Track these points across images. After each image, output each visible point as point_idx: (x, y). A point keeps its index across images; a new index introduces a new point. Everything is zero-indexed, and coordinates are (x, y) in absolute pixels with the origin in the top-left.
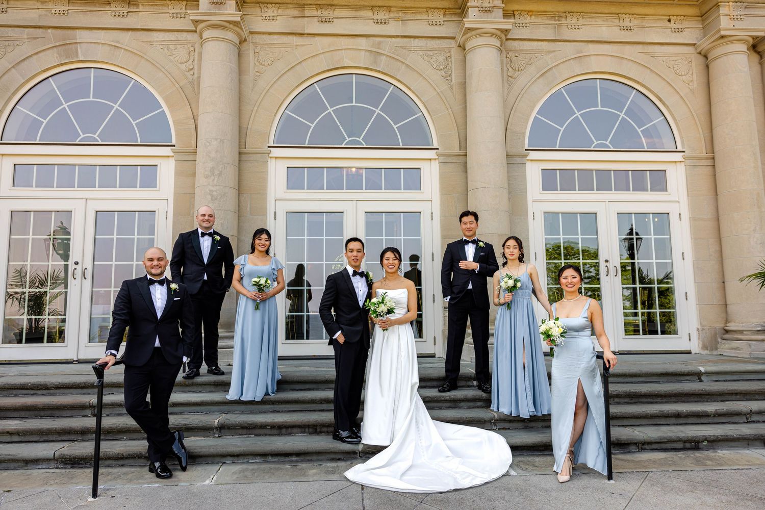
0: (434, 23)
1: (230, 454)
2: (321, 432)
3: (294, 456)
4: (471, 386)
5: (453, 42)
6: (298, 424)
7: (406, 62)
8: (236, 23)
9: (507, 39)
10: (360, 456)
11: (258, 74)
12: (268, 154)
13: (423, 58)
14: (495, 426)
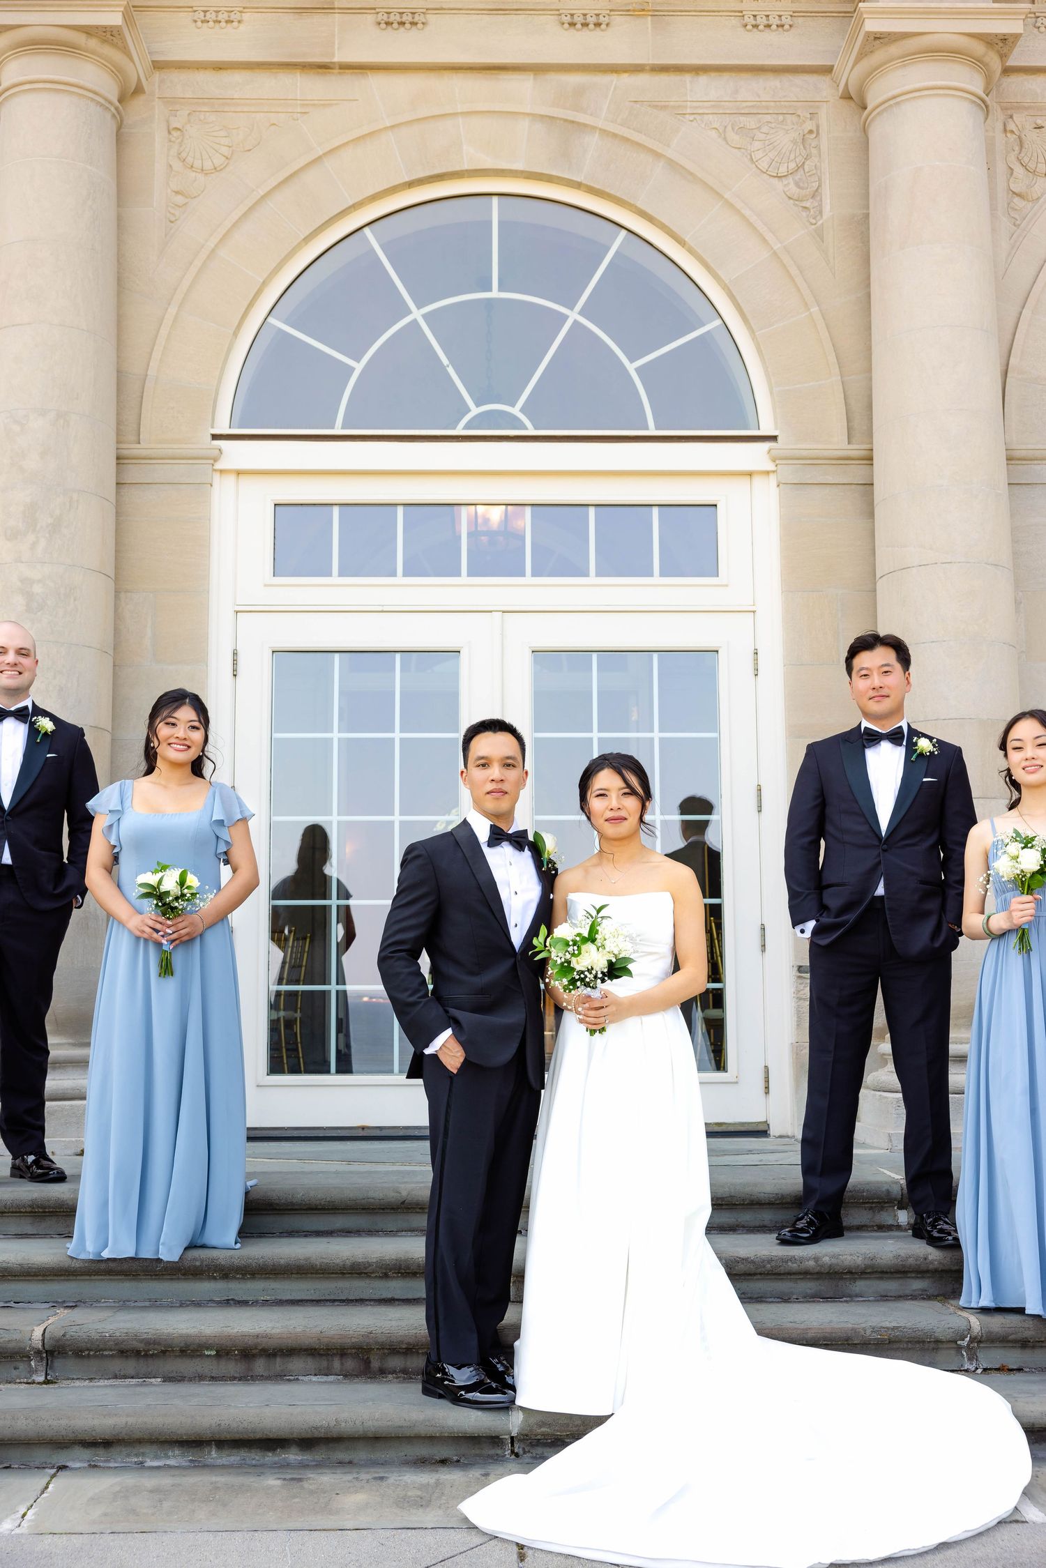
0: (762, 21)
1: (80, 1437)
2: (383, 1372)
3: (294, 1449)
4: (890, 1228)
5: (823, 82)
6: (306, 1342)
7: (670, 153)
8: (108, 35)
9: (1007, 71)
10: (513, 1452)
11: (179, 199)
12: (212, 462)
13: (725, 139)
14: (970, 1359)
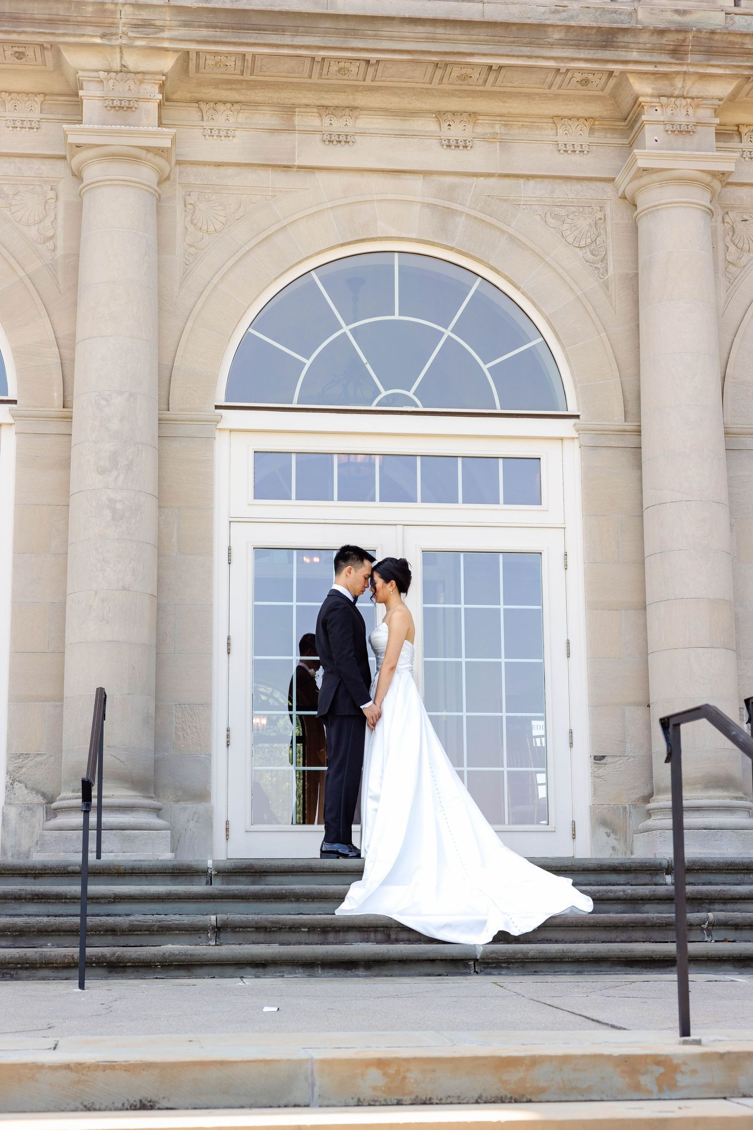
0: (570, 148)
4: (661, 884)
5: (608, 187)
7: (510, 230)
8: (159, 151)
9: (725, 185)
10: (475, 971)
11: (192, 250)
12: (216, 423)
13: (545, 222)
14: (708, 936)
